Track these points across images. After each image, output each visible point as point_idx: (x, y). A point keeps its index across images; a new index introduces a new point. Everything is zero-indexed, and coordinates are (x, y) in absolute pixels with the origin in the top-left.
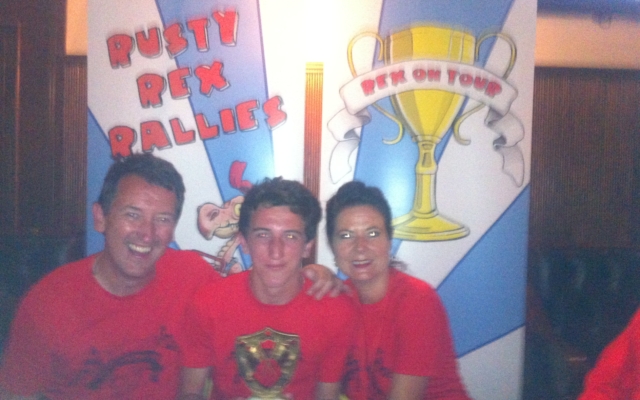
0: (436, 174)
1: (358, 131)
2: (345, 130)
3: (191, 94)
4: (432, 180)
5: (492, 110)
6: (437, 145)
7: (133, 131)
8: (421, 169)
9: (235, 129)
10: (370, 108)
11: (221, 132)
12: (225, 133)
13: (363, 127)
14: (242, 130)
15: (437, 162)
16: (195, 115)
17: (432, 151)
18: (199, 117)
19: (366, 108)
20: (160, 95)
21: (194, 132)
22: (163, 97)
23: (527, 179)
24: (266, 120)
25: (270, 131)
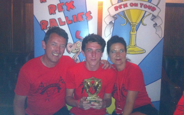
0: (136, 34)
1: (113, 22)
2: (109, 21)
3: (64, 11)
4: (135, 36)
5: (153, 15)
6: (137, 25)
7: (47, 22)
8: (132, 33)
9: (77, 21)
10: (117, 15)
11: (73, 22)
12: (74, 22)
13: (115, 20)
14: (79, 21)
15: (137, 31)
16: (65, 17)
17: (135, 28)
18: (66, 17)
19: (115, 15)
20: (55, 11)
21: (65, 22)
22: (56, 11)
23: (163, 36)
24: (86, 18)
25: (88, 22)
